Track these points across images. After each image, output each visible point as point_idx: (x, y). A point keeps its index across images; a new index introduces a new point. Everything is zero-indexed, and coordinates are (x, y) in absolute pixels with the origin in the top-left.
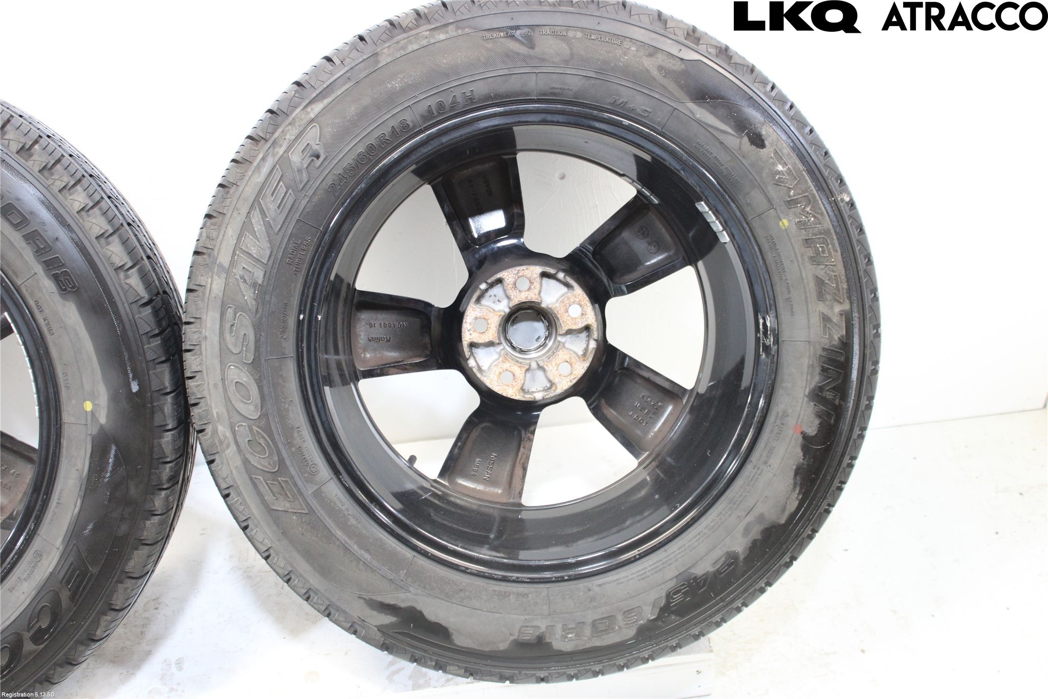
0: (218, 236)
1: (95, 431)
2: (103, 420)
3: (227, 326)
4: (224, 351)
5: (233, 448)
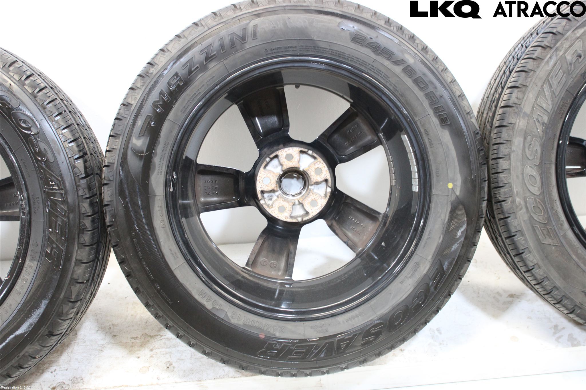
0: (523, 98)
1: (453, 198)
2: (458, 193)
3: (527, 145)
4: (524, 158)
5: (524, 210)
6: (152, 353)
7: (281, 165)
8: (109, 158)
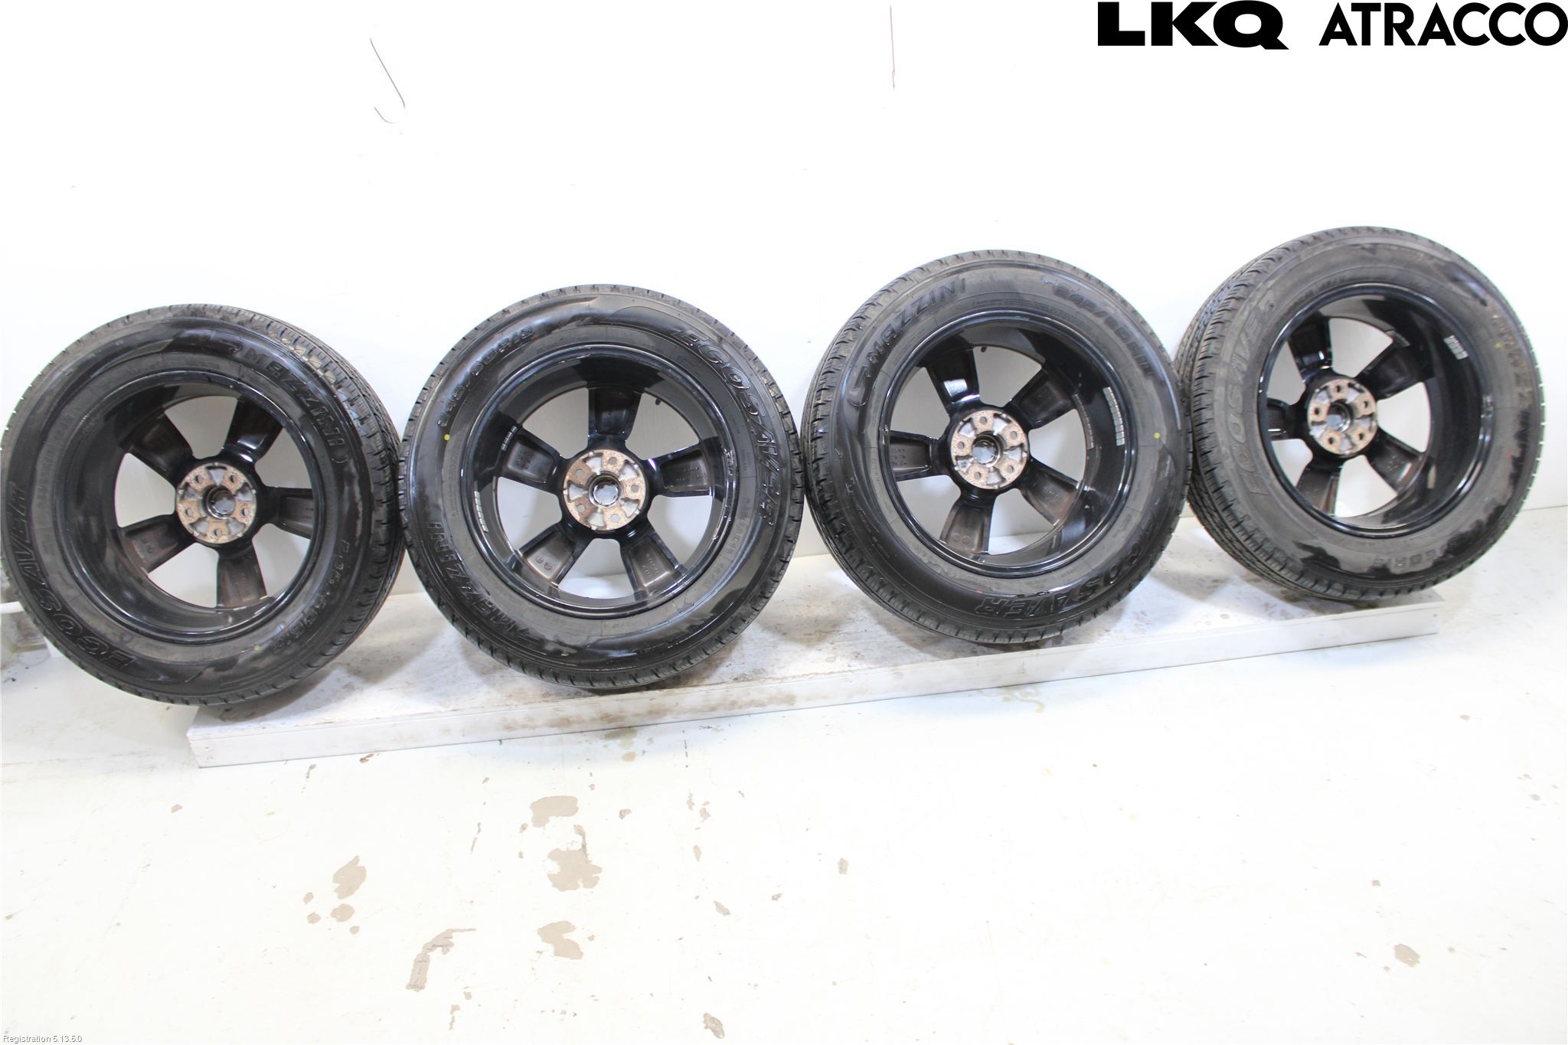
0: (1222, 348)
1: (1160, 447)
2: (1164, 442)
3: (1229, 393)
4: (1227, 406)
5: (1230, 459)
6: (833, 646)
7: (975, 429)
8: (822, 411)
